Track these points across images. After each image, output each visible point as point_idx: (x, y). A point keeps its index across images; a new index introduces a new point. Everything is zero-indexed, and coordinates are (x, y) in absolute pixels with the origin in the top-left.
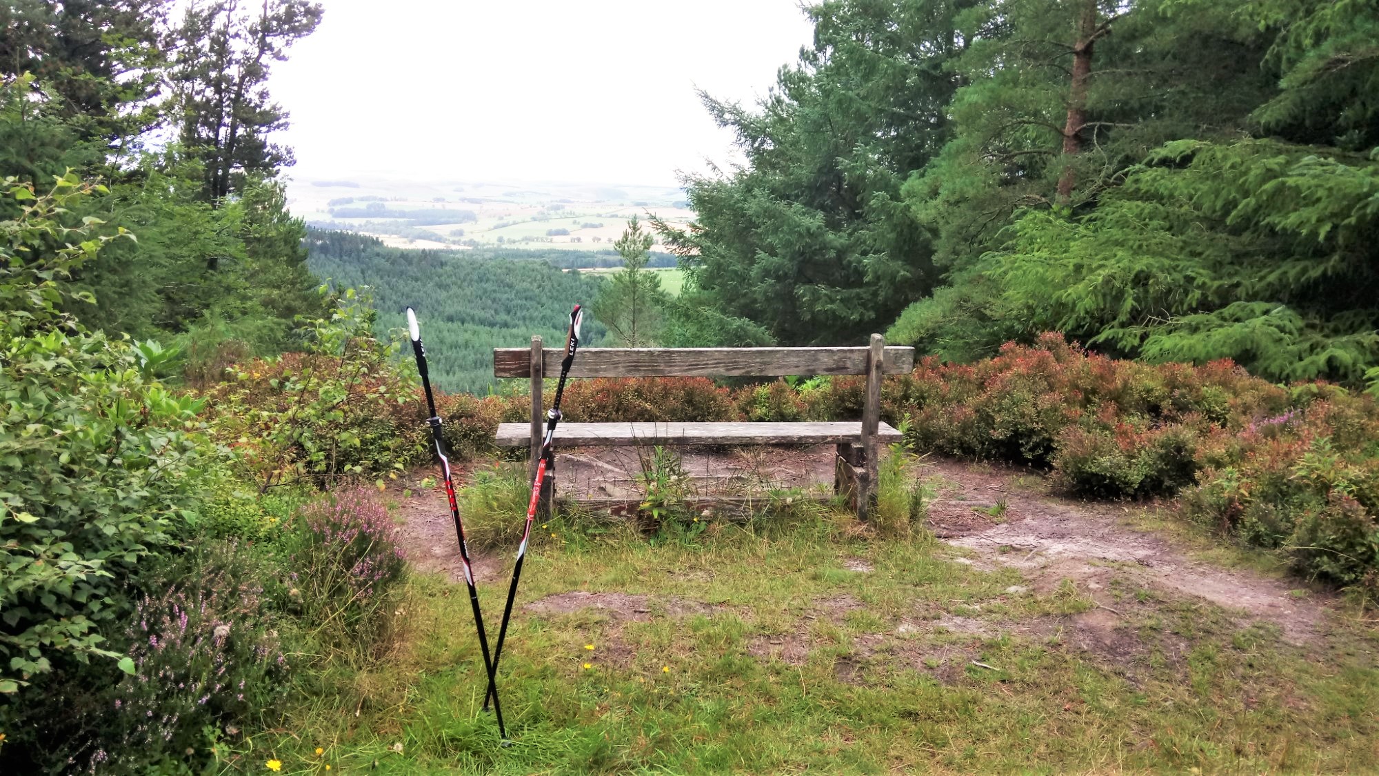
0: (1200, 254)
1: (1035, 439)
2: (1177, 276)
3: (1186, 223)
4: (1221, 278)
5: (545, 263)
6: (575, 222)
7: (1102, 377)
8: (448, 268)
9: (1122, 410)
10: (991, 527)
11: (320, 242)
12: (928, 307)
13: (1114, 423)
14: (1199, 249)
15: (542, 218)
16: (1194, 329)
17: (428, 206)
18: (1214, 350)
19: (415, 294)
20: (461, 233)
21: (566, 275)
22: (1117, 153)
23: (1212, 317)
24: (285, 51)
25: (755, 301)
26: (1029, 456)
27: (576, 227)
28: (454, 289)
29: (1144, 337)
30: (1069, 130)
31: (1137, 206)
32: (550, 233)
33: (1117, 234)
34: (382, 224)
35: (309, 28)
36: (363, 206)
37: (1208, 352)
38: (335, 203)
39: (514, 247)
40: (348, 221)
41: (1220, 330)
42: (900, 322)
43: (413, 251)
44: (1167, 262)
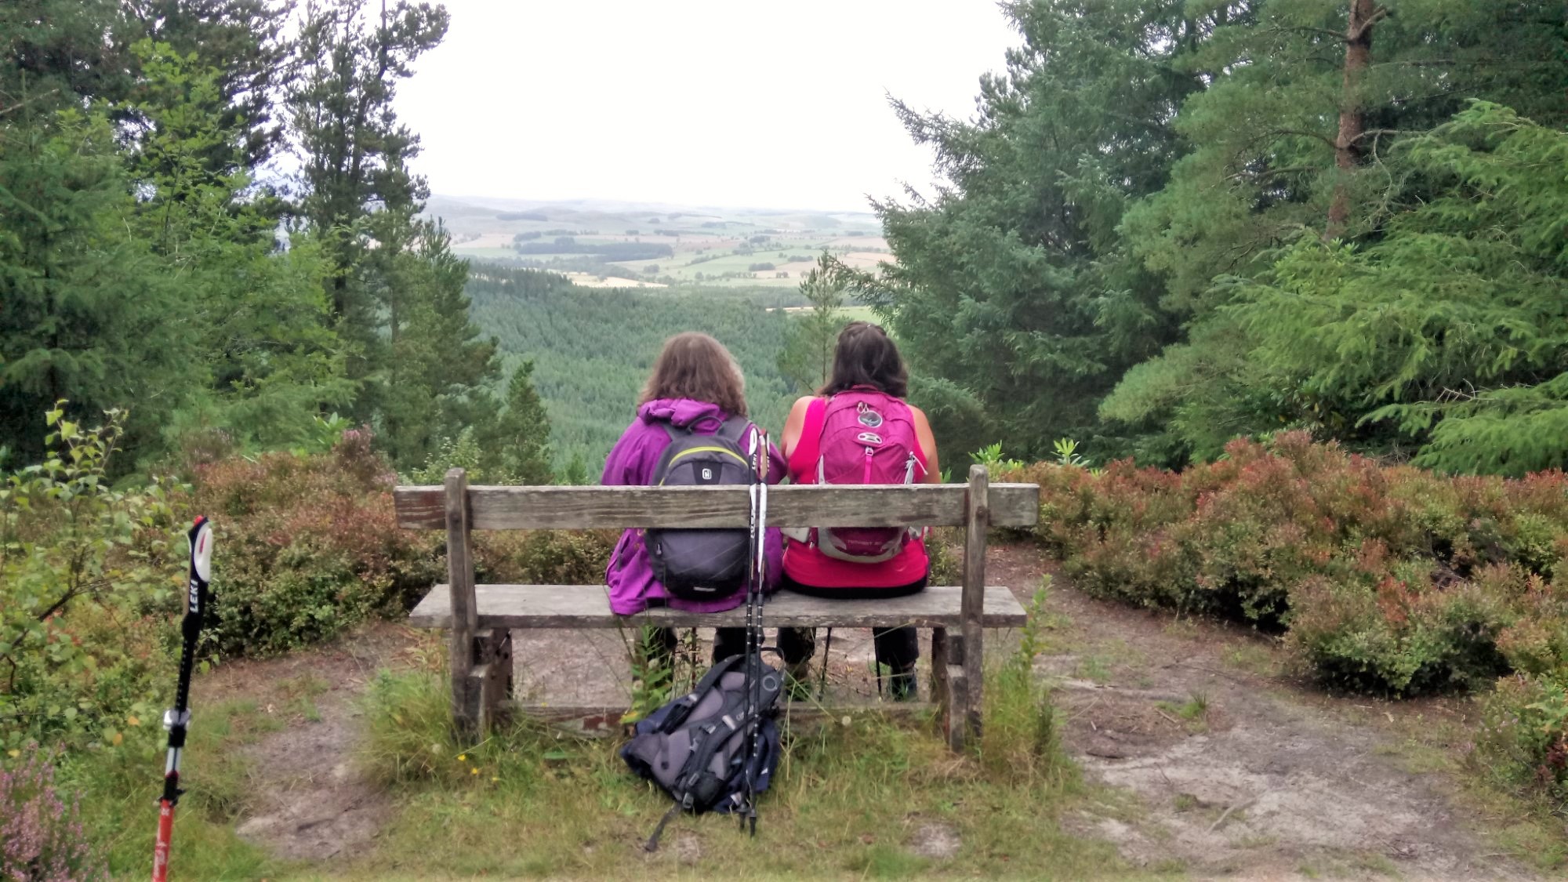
0: (1518, 303)
1: (1262, 591)
2: (1483, 327)
3: (1501, 262)
4: (1547, 336)
5: (747, 302)
6: (781, 256)
7: (1366, 500)
8: (641, 309)
9: (1394, 551)
10: (1180, 741)
11: (504, 281)
12: (1158, 371)
13: (1379, 572)
14: (1518, 296)
15: (744, 250)
16: (1510, 409)
17: (621, 239)
18: (1536, 440)
19: (605, 338)
20: (655, 269)
21: (770, 315)
22: (1405, 169)
23: (1536, 392)
24: (409, 66)
25: (959, 355)
26: (1253, 615)
27: (781, 260)
28: (647, 332)
29: (1438, 417)
30: (1341, 141)
31: (1433, 241)
32: (754, 268)
33: (1407, 274)
34: (572, 261)
35: (436, 36)
36: (550, 240)
37: (1526, 443)
38: (520, 238)
39: (714, 284)
40: (535, 258)
41: (1545, 413)
42: (1120, 389)
43: (603, 289)
44: (1471, 310)
